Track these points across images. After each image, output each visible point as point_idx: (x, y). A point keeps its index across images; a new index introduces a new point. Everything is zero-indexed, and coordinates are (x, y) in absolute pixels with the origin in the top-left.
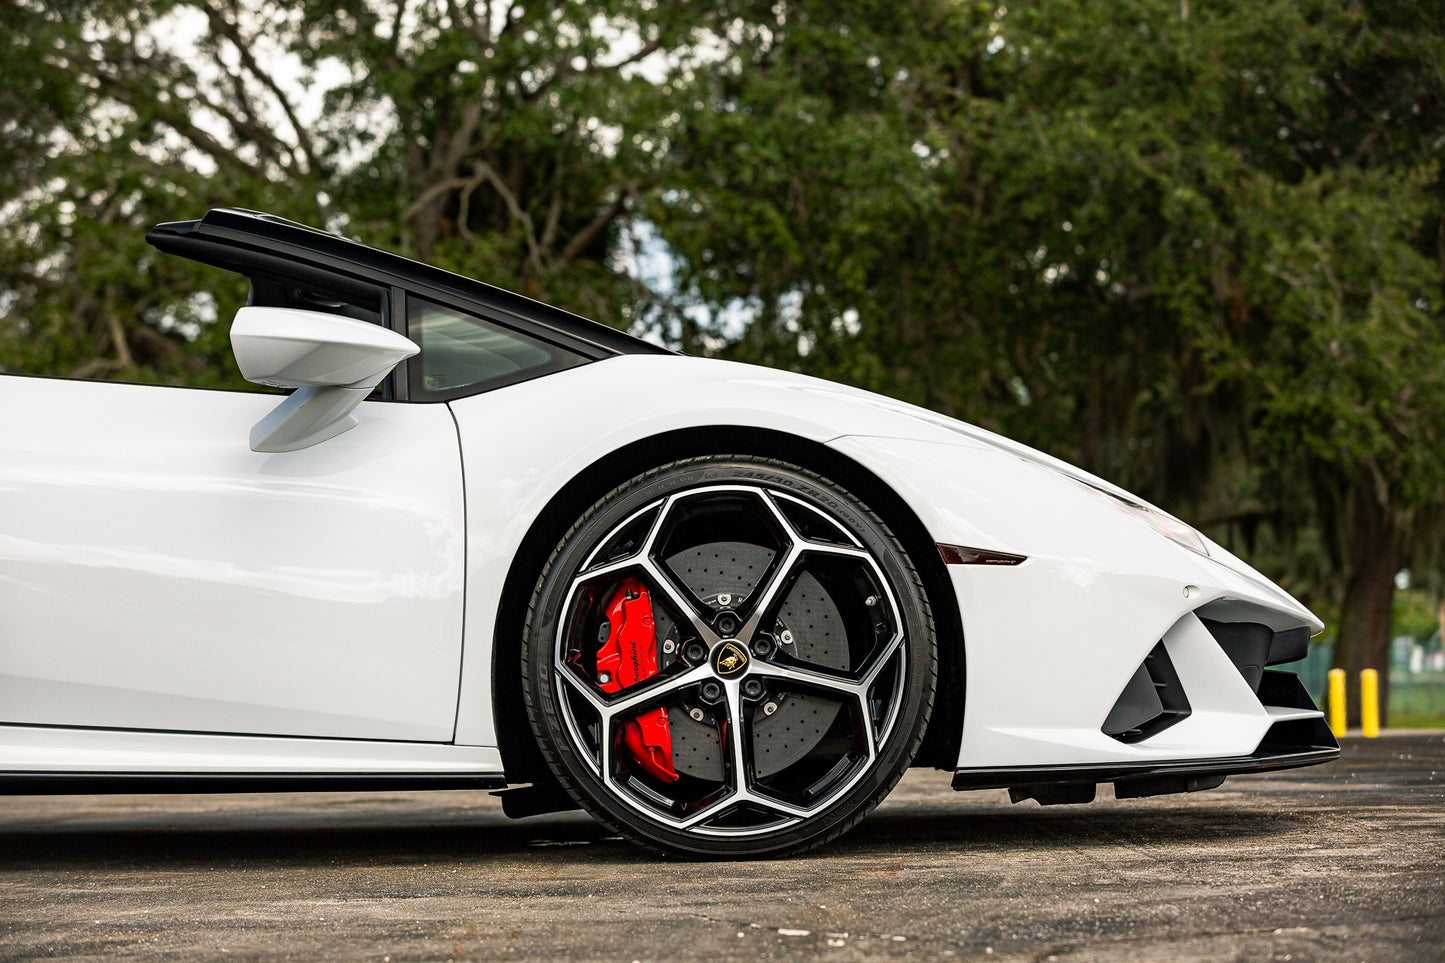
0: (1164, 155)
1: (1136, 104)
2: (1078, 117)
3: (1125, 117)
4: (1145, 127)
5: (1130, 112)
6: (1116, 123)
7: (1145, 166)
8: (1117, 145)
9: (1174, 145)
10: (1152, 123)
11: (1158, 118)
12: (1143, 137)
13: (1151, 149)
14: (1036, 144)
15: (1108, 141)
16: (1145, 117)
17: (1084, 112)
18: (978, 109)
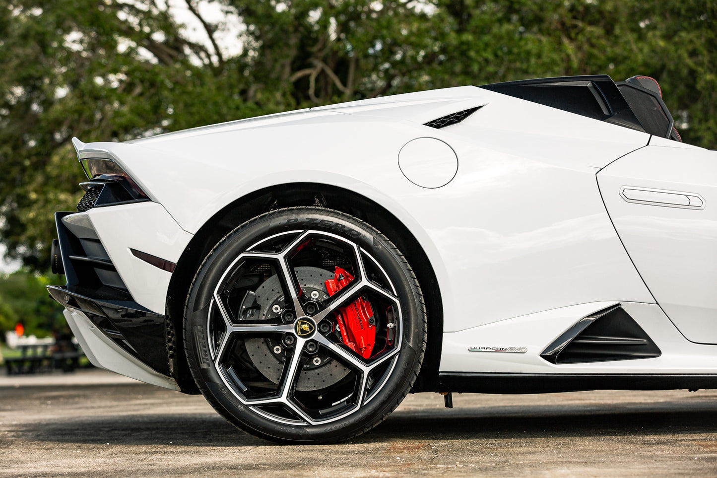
0: (700, 58)
1: (685, 29)
2: (654, 36)
3: (680, 37)
4: (691, 41)
5: (683, 34)
6: (676, 39)
7: (690, 62)
8: (676, 51)
9: (705, 52)
10: (695, 40)
11: (698, 37)
12: (690, 47)
13: (693, 54)
14: (631, 50)
15: (672, 48)
16: (692, 35)
17: (658, 33)
18: (591, 32)
